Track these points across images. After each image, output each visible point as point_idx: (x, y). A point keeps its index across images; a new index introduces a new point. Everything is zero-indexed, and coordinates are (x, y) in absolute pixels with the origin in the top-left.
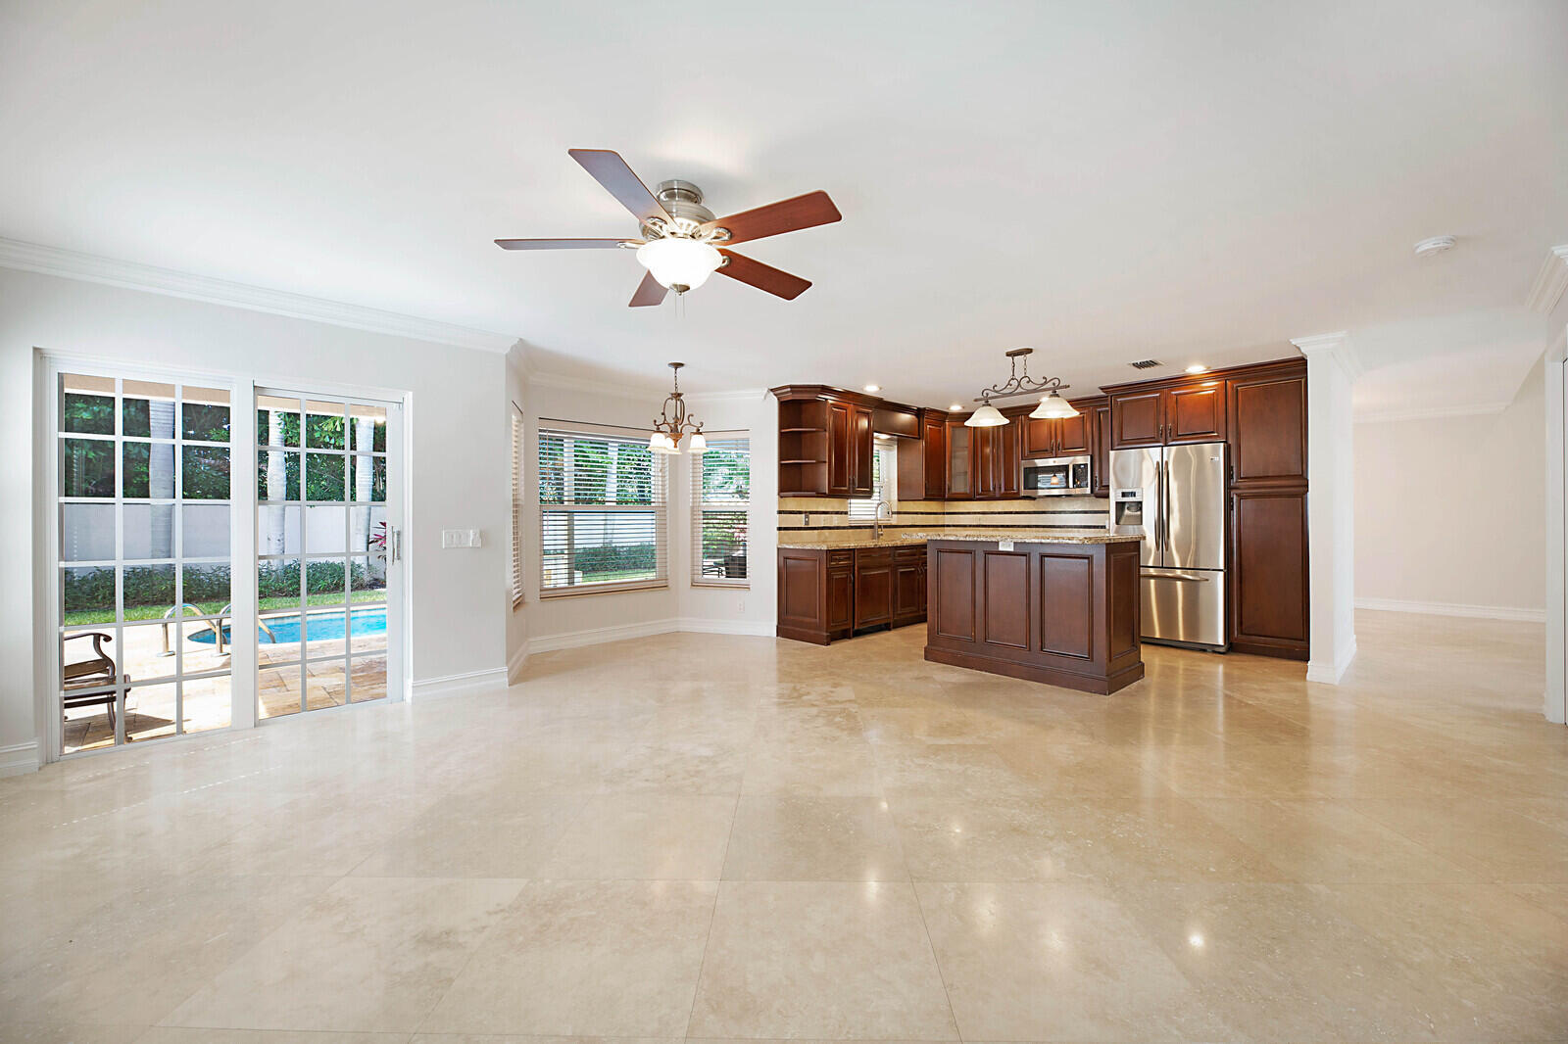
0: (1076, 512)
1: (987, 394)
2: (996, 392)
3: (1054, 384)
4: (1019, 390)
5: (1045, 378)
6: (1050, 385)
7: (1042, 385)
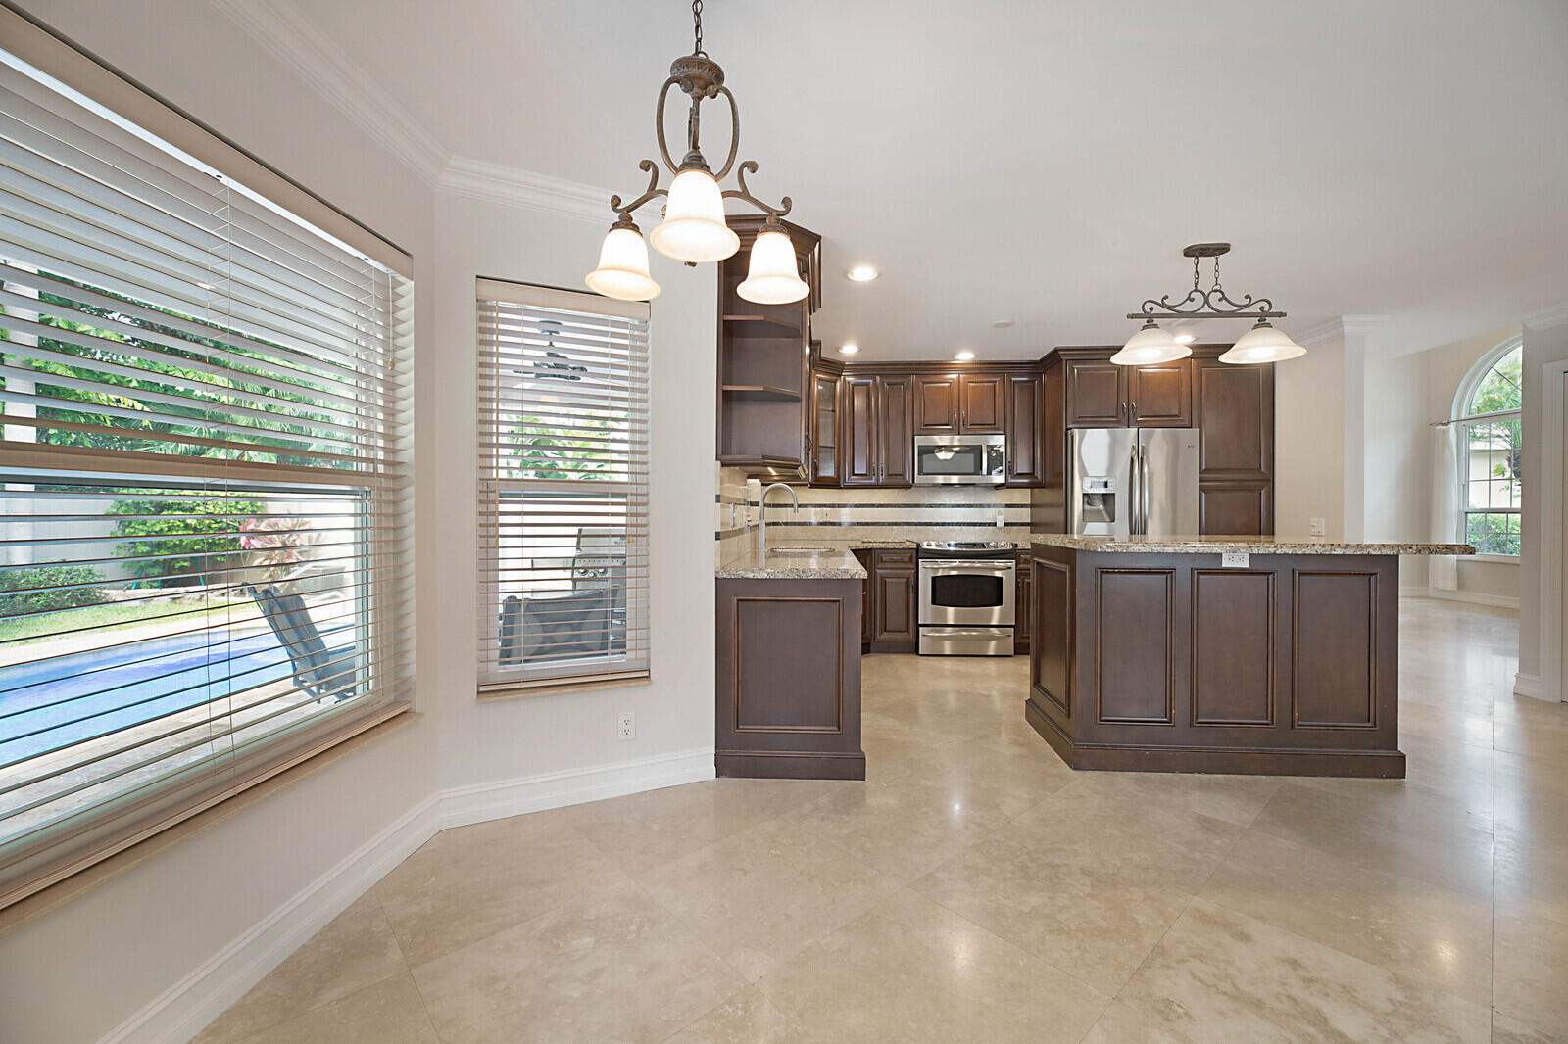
0: (959, 506)
1: (1152, 309)
2: (1169, 308)
3: (1262, 308)
4: (1206, 310)
5: (1250, 298)
6: (1255, 309)
7: (1245, 306)
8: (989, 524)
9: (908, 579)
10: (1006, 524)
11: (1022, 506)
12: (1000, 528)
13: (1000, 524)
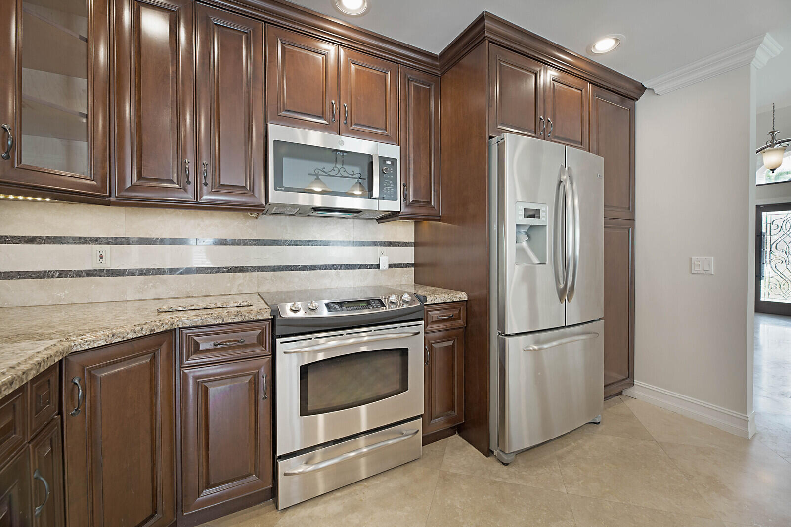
8: (371, 266)
9: (256, 376)
10: (390, 266)
11: (406, 244)
12: (384, 271)
13: (384, 266)
